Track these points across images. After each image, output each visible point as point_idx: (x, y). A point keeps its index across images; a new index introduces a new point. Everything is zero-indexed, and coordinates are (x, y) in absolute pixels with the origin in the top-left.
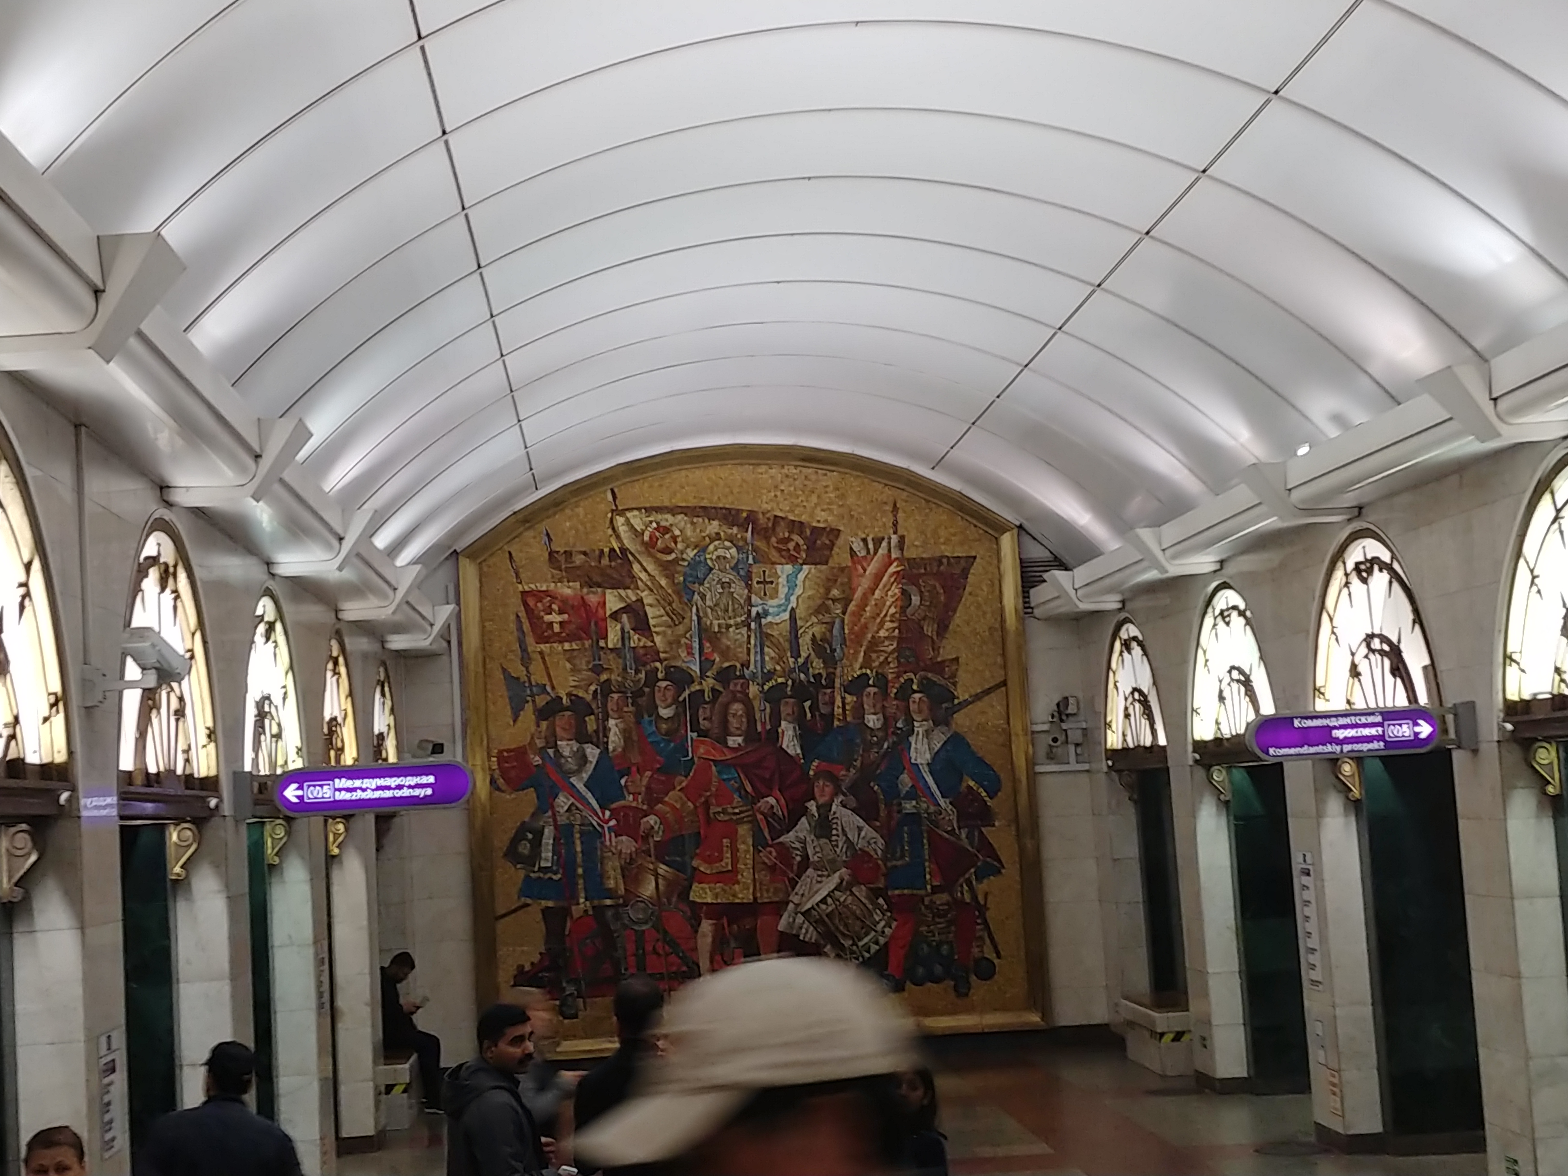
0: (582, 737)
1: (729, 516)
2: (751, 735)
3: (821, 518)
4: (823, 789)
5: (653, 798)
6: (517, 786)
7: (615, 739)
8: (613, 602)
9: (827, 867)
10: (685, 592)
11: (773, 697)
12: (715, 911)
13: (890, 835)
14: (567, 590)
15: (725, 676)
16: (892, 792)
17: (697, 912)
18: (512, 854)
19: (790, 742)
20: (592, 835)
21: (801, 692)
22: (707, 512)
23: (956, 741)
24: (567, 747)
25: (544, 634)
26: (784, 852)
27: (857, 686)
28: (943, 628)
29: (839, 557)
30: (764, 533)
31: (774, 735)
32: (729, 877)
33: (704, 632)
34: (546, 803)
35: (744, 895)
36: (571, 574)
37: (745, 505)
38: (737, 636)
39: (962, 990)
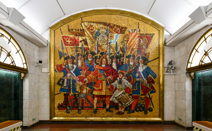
0: (73, 63)
1: (105, 24)
2: (107, 65)
3: (124, 25)
4: (120, 76)
5: (86, 75)
6: (60, 71)
7: (80, 64)
8: (80, 39)
9: (120, 90)
10: (95, 38)
11: (112, 58)
12: (97, 96)
13: (134, 85)
14: (72, 36)
15: (102, 54)
16: (134, 77)
17: (94, 96)
18: (58, 84)
19: (114, 66)
20: (74, 81)
21: (117, 57)
22: (100, 23)
23: (148, 68)
24: (70, 65)
25: (66, 44)
26: (112, 87)
27: (129, 57)
28: (147, 47)
29: (127, 32)
30: (112, 27)
31: (111, 65)
32: (101, 90)
33: (98, 45)
34: (65, 75)
35: (103, 93)
36: (73, 33)
37: (108, 22)
38: (105, 47)
39: (146, 113)
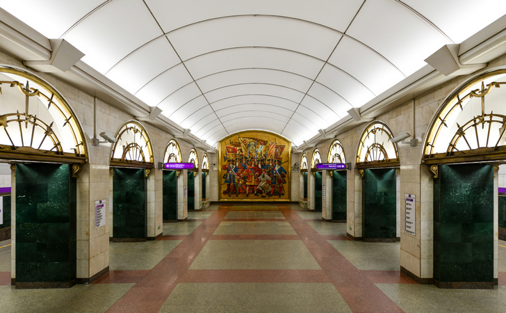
1: (254, 139)
2: (255, 165)
3: (266, 140)
4: (264, 172)
5: (242, 172)
6: (224, 169)
7: (237, 165)
8: (238, 148)
9: (263, 181)
10: (247, 148)
11: (258, 161)
12: (249, 186)
13: (272, 178)
14: (232, 147)
15: (252, 158)
17: (247, 186)
18: (224, 177)
19: (260, 166)
20: (234, 176)
21: (262, 160)
22: (251, 138)
23: (281, 167)
24: (231, 165)
25: (229, 152)
26: (258, 179)
27: (269, 160)
28: (281, 154)
29: (268, 145)
30: (258, 141)
31: (258, 166)
32: (251, 182)
33: (250, 153)
34: (228, 172)
35: (253, 184)
37: (256, 138)
38: (254, 153)
39: (280, 196)
